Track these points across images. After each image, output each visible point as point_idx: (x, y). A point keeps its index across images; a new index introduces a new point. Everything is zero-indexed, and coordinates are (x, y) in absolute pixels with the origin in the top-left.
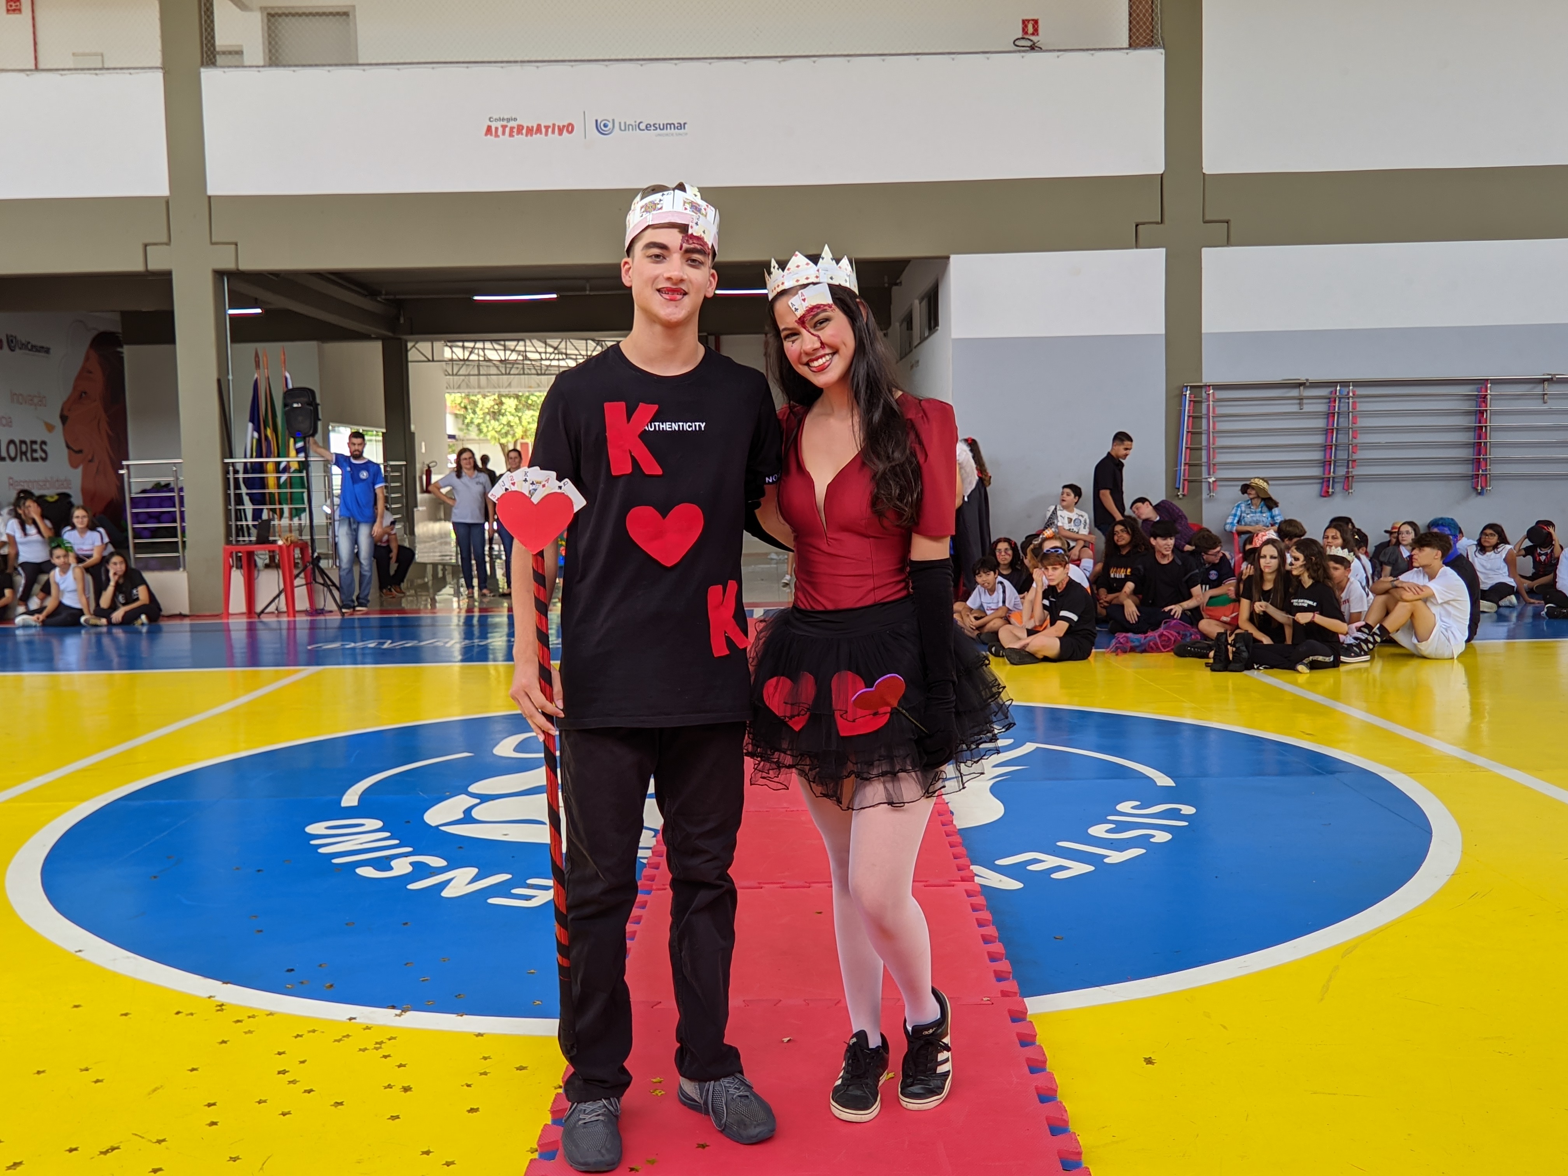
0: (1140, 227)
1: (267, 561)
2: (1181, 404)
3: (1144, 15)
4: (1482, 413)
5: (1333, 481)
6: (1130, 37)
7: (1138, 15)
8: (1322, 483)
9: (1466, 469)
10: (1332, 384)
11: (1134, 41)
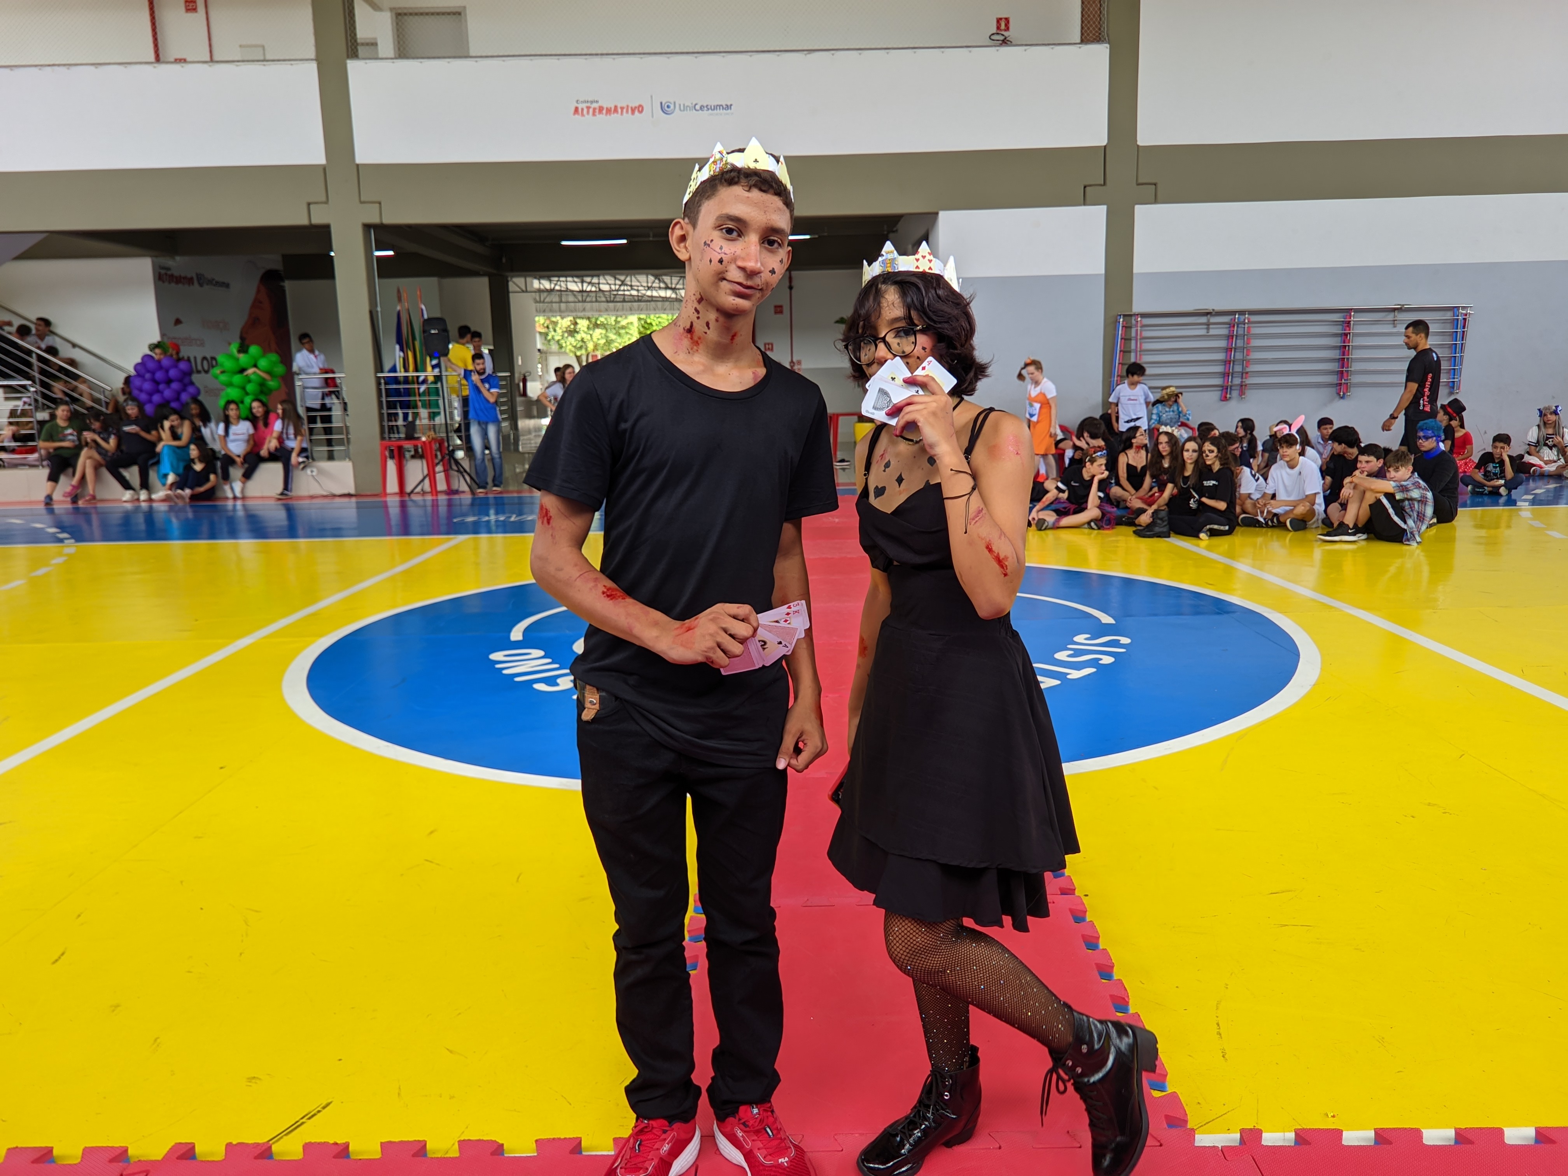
0: (1088, 189)
1: (412, 453)
2: (1116, 329)
3: (1094, 16)
4: (1346, 335)
5: (1231, 389)
6: (1082, 34)
7: (1089, 16)
8: (1222, 390)
9: (1333, 379)
10: (1233, 313)
11: (1086, 37)
